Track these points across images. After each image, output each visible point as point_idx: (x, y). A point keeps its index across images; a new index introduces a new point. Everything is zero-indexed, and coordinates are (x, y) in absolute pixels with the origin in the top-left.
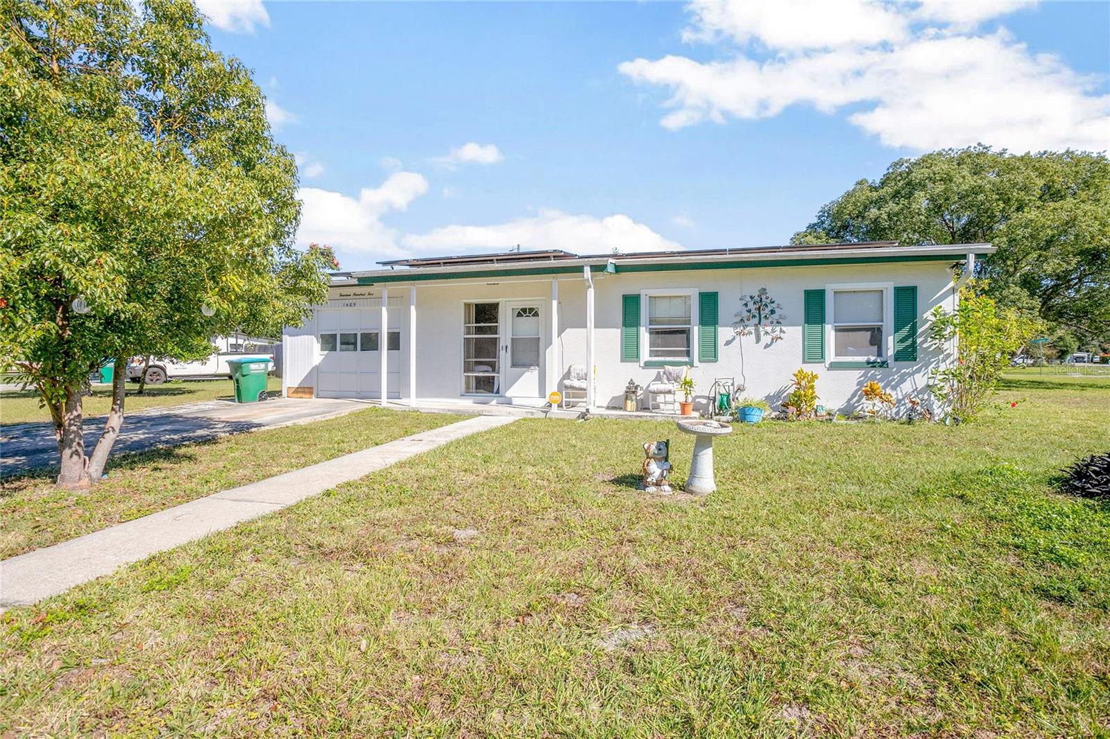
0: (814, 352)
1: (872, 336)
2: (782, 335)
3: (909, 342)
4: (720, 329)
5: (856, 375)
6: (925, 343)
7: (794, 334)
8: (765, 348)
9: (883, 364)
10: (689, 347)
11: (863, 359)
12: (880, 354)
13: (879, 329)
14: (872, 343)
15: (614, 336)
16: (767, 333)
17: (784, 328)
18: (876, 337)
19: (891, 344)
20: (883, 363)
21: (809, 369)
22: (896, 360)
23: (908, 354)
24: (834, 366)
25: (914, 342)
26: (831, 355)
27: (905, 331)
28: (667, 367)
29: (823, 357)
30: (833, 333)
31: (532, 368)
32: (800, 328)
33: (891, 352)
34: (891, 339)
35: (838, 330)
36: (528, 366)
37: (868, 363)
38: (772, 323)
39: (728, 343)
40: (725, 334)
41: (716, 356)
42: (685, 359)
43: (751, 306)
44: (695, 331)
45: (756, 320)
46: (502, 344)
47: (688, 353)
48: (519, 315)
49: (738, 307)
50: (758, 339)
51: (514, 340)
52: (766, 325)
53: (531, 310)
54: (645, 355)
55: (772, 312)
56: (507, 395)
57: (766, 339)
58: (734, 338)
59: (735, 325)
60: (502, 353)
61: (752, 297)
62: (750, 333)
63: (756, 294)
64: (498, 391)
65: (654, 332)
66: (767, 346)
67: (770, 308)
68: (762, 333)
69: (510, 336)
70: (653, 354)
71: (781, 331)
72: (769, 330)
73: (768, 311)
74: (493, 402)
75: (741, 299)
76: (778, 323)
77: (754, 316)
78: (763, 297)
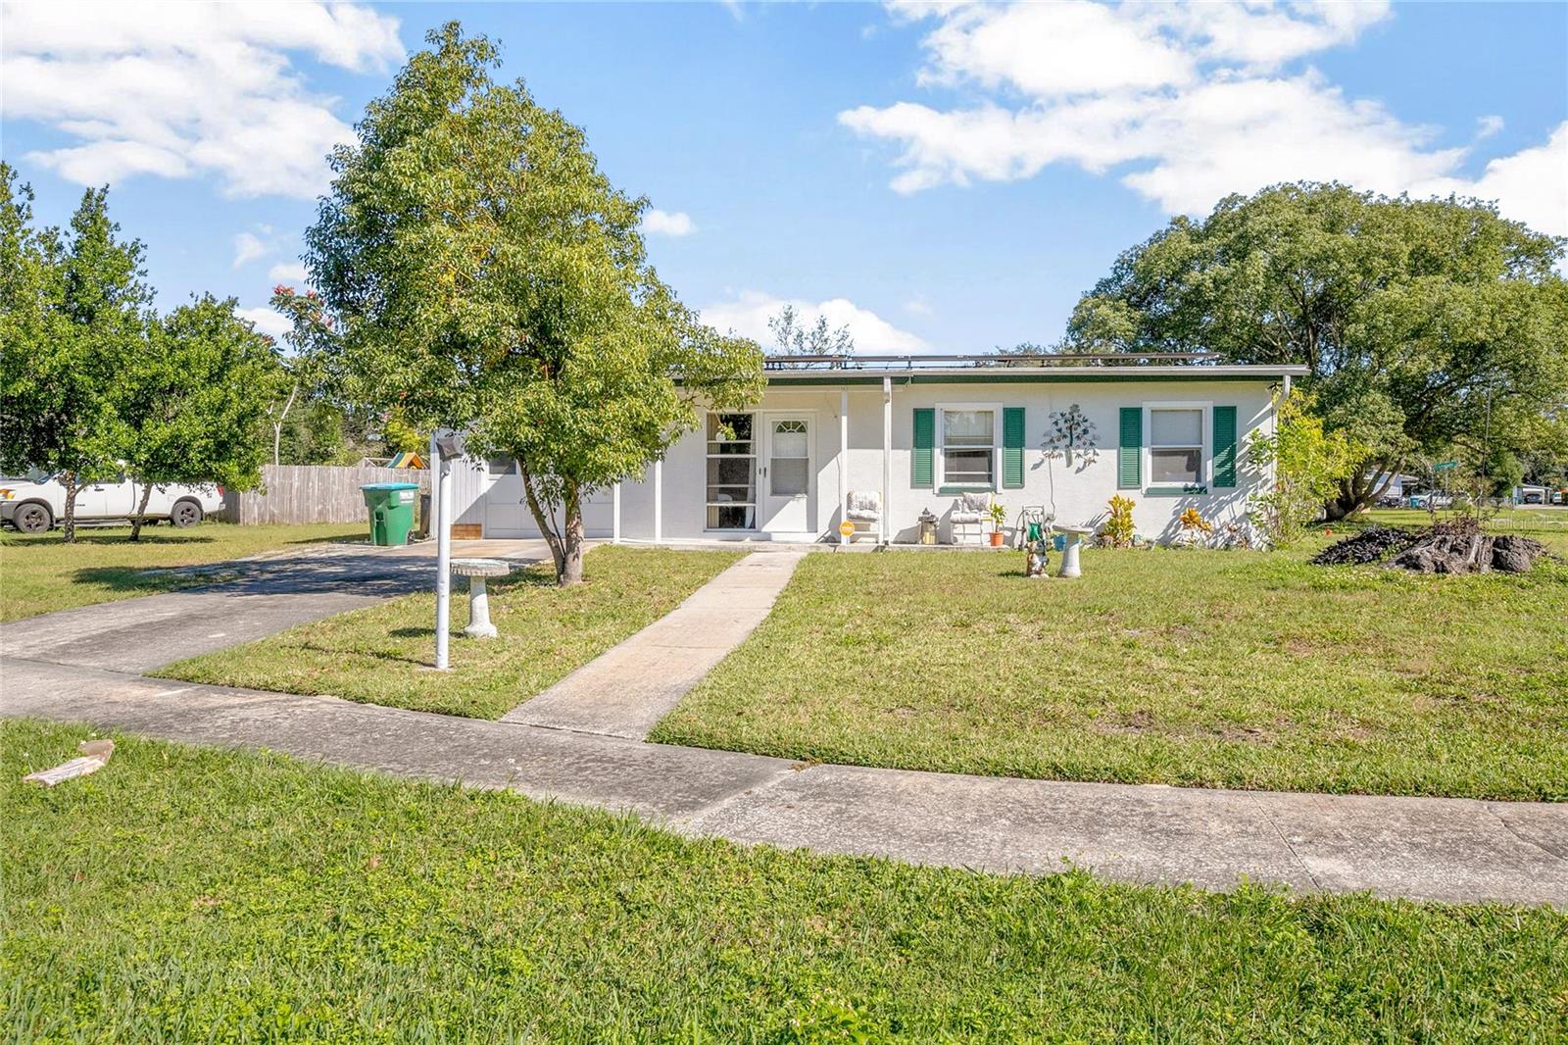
0: (1129, 478)
1: (1189, 460)
2: (1096, 458)
3: (1228, 466)
4: (1027, 452)
5: (1172, 502)
6: (1244, 468)
7: (1108, 459)
8: (1077, 472)
9: (1202, 490)
10: (990, 470)
11: (1180, 485)
12: (1198, 480)
13: (1199, 452)
14: (1189, 468)
15: (903, 457)
16: (1079, 455)
17: (1097, 450)
18: (1194, 462)
19: (1210, 469)
20: (1201, 489)
21: (1125, 495)
22: (1215, 486)
23: (1227, 479)
24: (1151, 493)
25: (1233, 466)
26: (1147, 481)
27: (1223, 455)
28: (967, 494)
29: (1139, 482)
30: (1150, 457)
32: (1115, 452)
33: (1209, 478)
34: (1210, 463)
35: (1156, 453)
37: (1186, 489)
38: (1085, 444)
39: (1036, 467)
40: (1032, 456)
41: (1022, 481)
42: (987, 485)
43: (1062, 424)
44: (999, 453)
45: (1067, 441)
46: (759, 465)
47: (990, 478)
48: (780, 430)
49: (1047, 425)
50: (1069, 463)
51: (774, 461)
52: (1078, 447)
53: (796, 424)
54: (940, 480)
55: (1085, 432)
56: (764, 530)
57: (1078, 463)
58: (1043, 461)
59: (1043, 446)
60: (759, 478)
61: (1062, 415)
62: (1061, 455)
63: (1067, 411)
64: (753, 526)
65: (950, 455)
66: (1079, 470)
67: (1083, 428)
68: (1074, 455)
69: (769, 456)
70: (948, 478)
71: (1095, 454)
72: (1081, 452)
73: (1080, 430)
74: (748, 540)
75: (1051, 417)
76: (1092, 444)
77: (1065, 436)
78: (1075, 415)
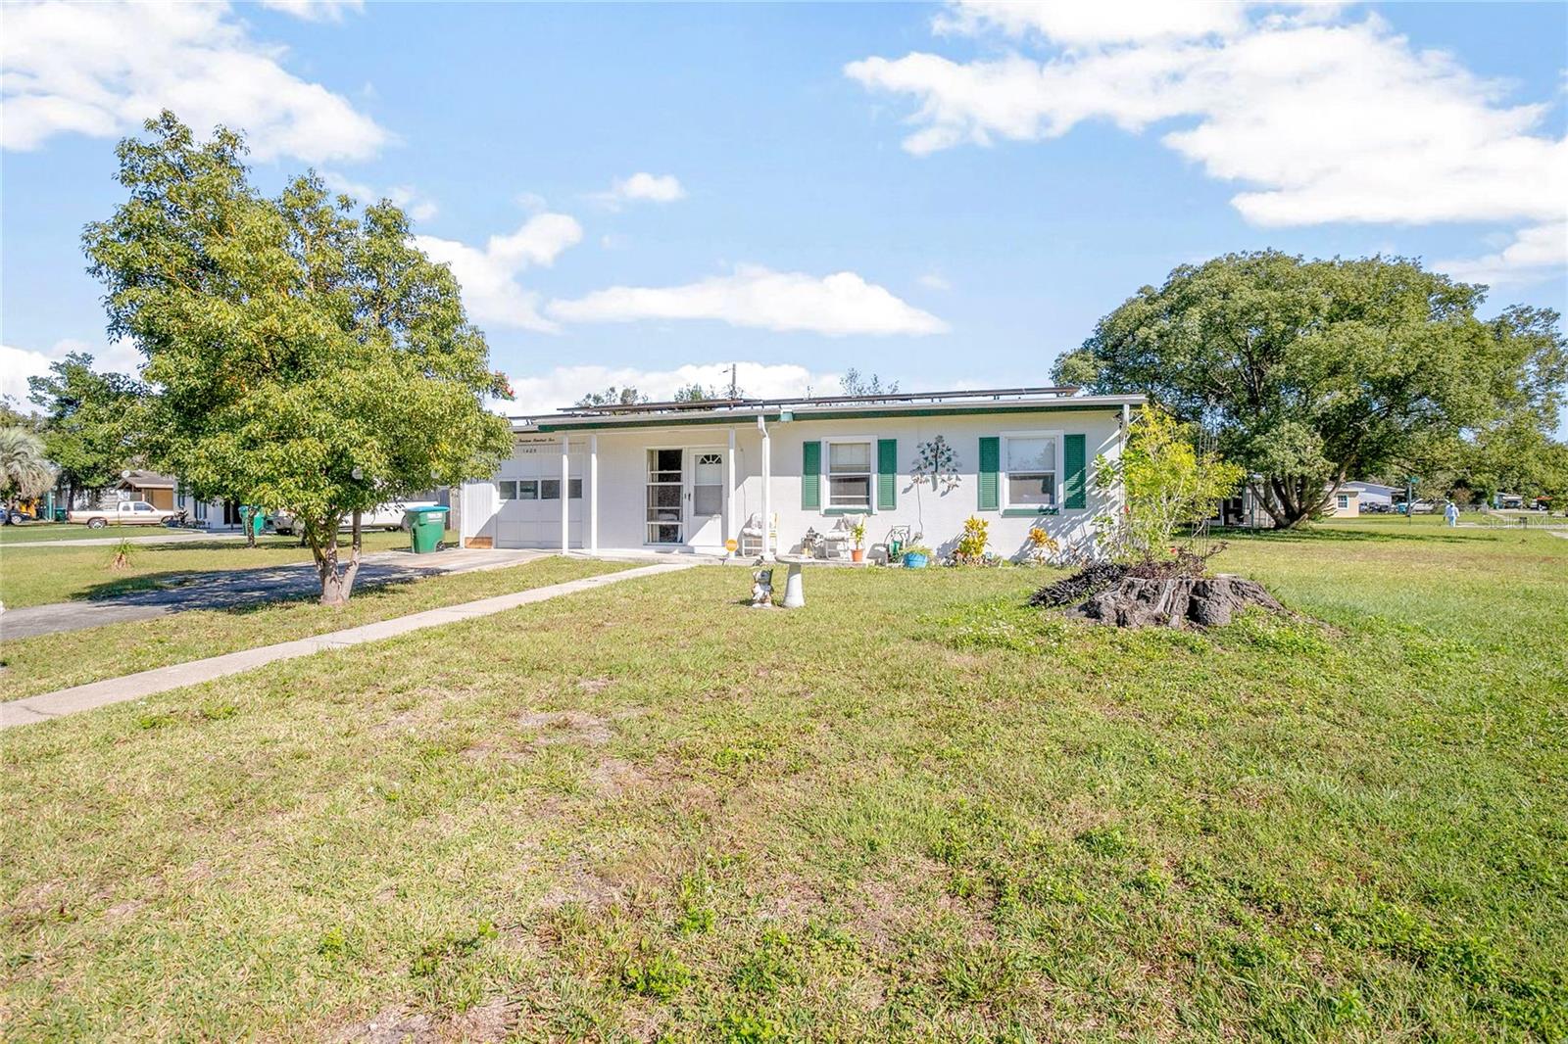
0: (988, 499)
1: (1044, 484)
2: (958, 483)
3: (1079, 490)
4: (898, 477)
5: (1027, 523)
6: (1093, 491)
7: (969, 483)
8: (942, 495)
9: (1054, 512)
10: (868, 495)
11: (1036, 506)
12: (1052, 502)
13: (1053, 477)
14: (1044, 491)
15: (795, 483)
16: (943, 480)
17: (959, 476)
18: (1048, 485)
19: (1062, 492)
20: (1054, 510)
21: (984, 516)
22: (1066, 507)
23: (1077, 501)
24: (1008, 514)
25: (1083, 490)
26: (1005, 503)
27: (1074, 479)
28: (847, 516)
29: (997, 504)
30: (1007, 481)
31: (715, 516)
32: (976, 476)
33: (1062, 500)
34: (1061, 486)
35: (1012, 478)
36: (710, 514)
37: (1040, 510)
38: (948, 470)
39: (906, 491)
40: (903, 481)
41: (894, 504)
42: (866, 507)
43: (928, 453)
44: (875, 479)
45: (933, 468)
46: (685, 491)
47: (868, 501)
48: (703, 462)
49: (917, 455)
50: (935, 489)
51: (696, 488)
52: (942, 473)
53: (714, 457)
54: (826, 502)
55: (949, 459)
56: (690, 543)
57: (942, 487)
58: (912, 486)
59: (912, 472)
60: (685, 501)
61: (929, 445)
62: (927, 481)
63: (933, 441)
64: (681, 541)
65: (835, 480)
66: (943, 494)
67: (947, 456)
68: (939, 481)
69: (693, 484)
70: (833, 501)
71: (958, 479)
72: (945, 477)
73: (944, 458)
74: (676, 552)
75: (919, 447)
76: (954, 470)
77: (931, 464)
78: (940, 445)
